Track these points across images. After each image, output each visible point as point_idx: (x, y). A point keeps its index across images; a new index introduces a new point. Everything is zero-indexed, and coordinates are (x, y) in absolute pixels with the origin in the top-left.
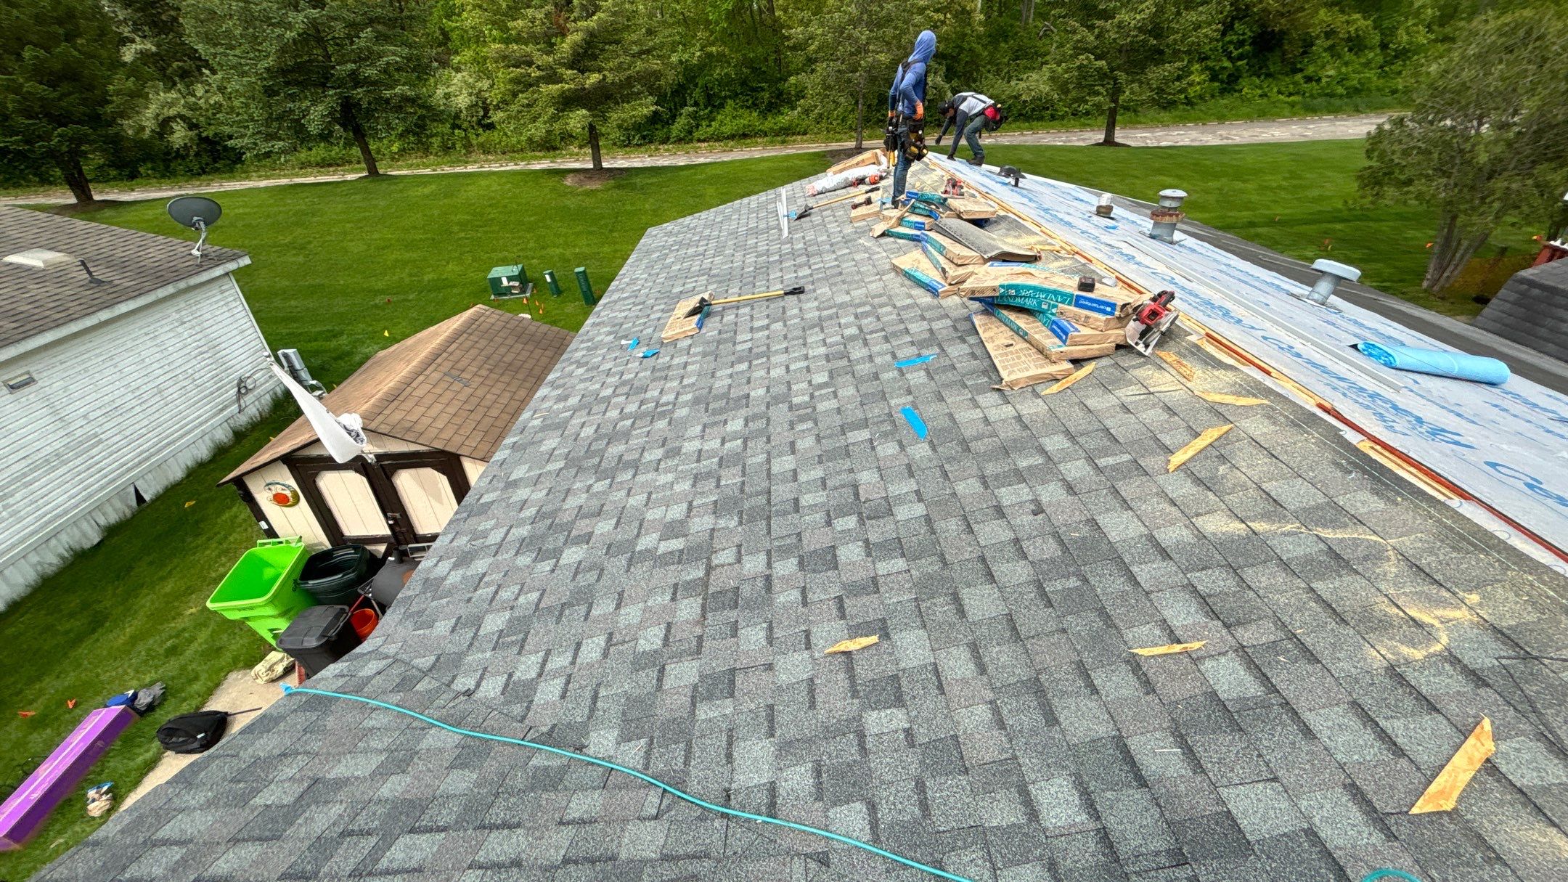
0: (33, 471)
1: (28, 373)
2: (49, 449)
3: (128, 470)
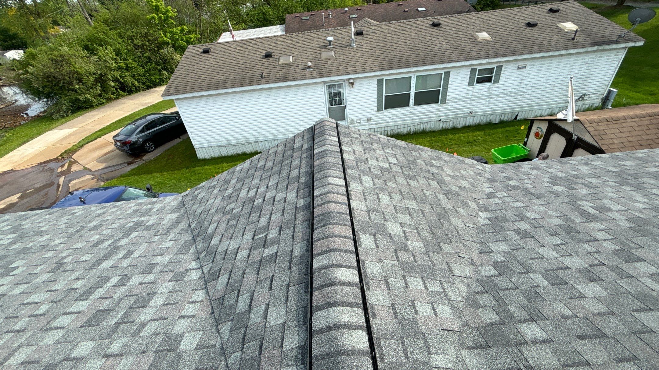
1: (526, 65)
3: (521, 107)
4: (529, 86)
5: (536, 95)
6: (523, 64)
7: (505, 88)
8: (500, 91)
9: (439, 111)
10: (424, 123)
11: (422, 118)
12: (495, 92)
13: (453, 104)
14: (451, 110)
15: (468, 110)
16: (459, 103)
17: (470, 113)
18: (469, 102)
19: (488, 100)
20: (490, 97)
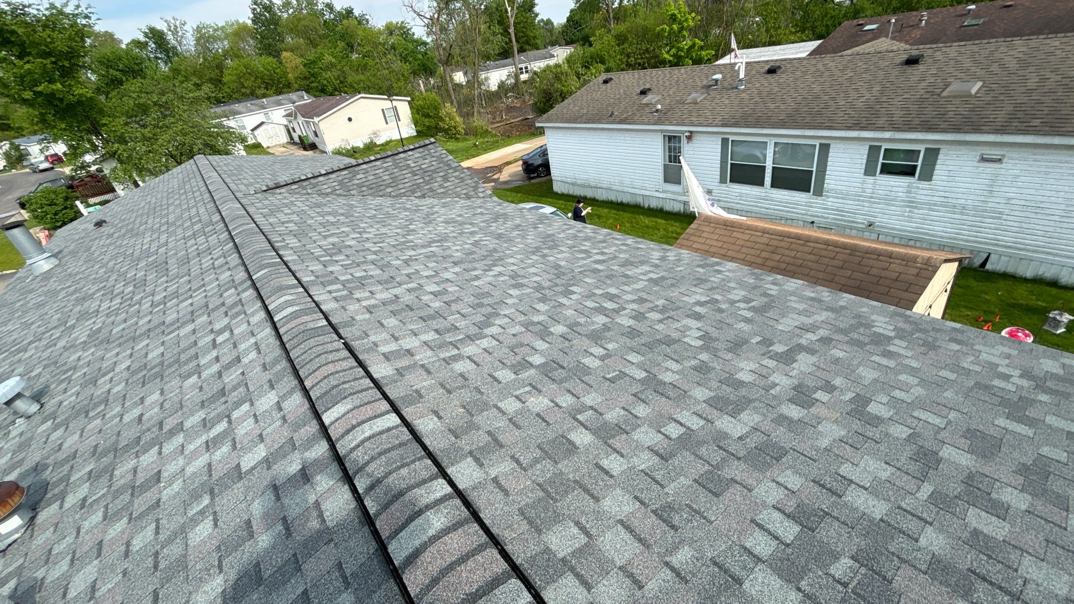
3: (996, 245)
4: (1013, 202)
5: (1038, 227)
6: (995, 152)
7: (947, 194)
9: (811, 207)
10: (787, 219)
11: (782, 211)
12: (923, 197)
13: (835, 200)
14: (833, 210)
15: (865, 219)
16: (849, 202)
17: (870, 226)
18: (866, 204)
19: (908, 209)
20: (912, 204)
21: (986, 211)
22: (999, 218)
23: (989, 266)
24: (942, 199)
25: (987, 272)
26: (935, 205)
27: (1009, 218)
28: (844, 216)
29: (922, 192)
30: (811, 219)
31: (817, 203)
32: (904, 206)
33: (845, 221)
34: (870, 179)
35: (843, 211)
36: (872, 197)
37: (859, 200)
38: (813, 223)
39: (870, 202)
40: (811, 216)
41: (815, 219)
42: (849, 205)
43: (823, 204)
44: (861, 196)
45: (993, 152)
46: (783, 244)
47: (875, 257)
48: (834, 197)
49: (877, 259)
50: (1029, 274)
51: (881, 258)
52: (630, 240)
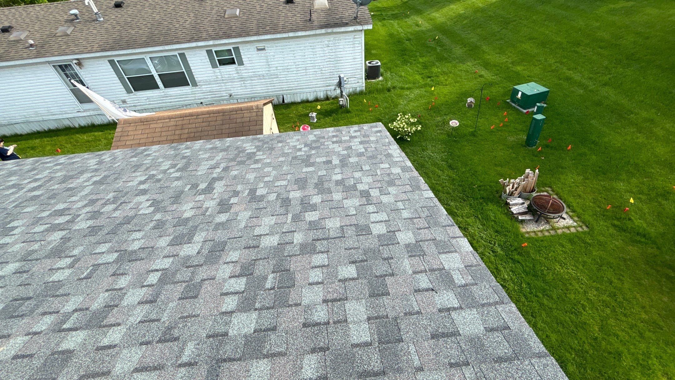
0: (254, 77)
1: (264, 46)
2: (261, 73)
3: (283, 90)
4: (279, 68)
5: (292, 78)
6: (261, 45)
7: (254, 70)
8: (250, 74)
9: (195, 94)
10: (186, 105)
11: (181, 101)
12: (245, 74)
13: (206, 86)
14: (208, 92)
15: (226, 93)
16: (213, 86)
17: (231, 96)
18: (223, 85)
19: (242, 82)
20: (242, 79)
21: (271, 75)
22: (278, 77)
23: (286, 101)
24: (253, 73)
25: (286, 104)
26: (252, 77)
27: (281, 76)
28: (215, 94)
29: (243, 72)
30: (199, 101)
31: (198, 91)
32: (240, 81)
33: (217, 97)
34: (216, 70)
35: (213, 92)
36: (223, 80)
37: (218, 83)
38: (202, 103)
39: (223, 83)
40: (199, 99)
41: (202, 101)
42: (215, 87)
43: (201, 91)
44: (217, 81)
45: (260, 45)
46: (184, 122)
47: (235, 112)
48: (204, 85)
49: (236, 114)
50: (299, 100)
51: (238, 112)
52: (62, 159)
